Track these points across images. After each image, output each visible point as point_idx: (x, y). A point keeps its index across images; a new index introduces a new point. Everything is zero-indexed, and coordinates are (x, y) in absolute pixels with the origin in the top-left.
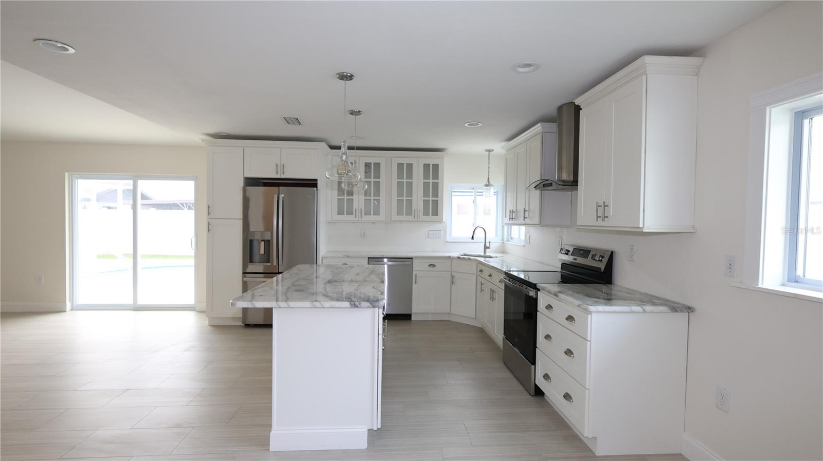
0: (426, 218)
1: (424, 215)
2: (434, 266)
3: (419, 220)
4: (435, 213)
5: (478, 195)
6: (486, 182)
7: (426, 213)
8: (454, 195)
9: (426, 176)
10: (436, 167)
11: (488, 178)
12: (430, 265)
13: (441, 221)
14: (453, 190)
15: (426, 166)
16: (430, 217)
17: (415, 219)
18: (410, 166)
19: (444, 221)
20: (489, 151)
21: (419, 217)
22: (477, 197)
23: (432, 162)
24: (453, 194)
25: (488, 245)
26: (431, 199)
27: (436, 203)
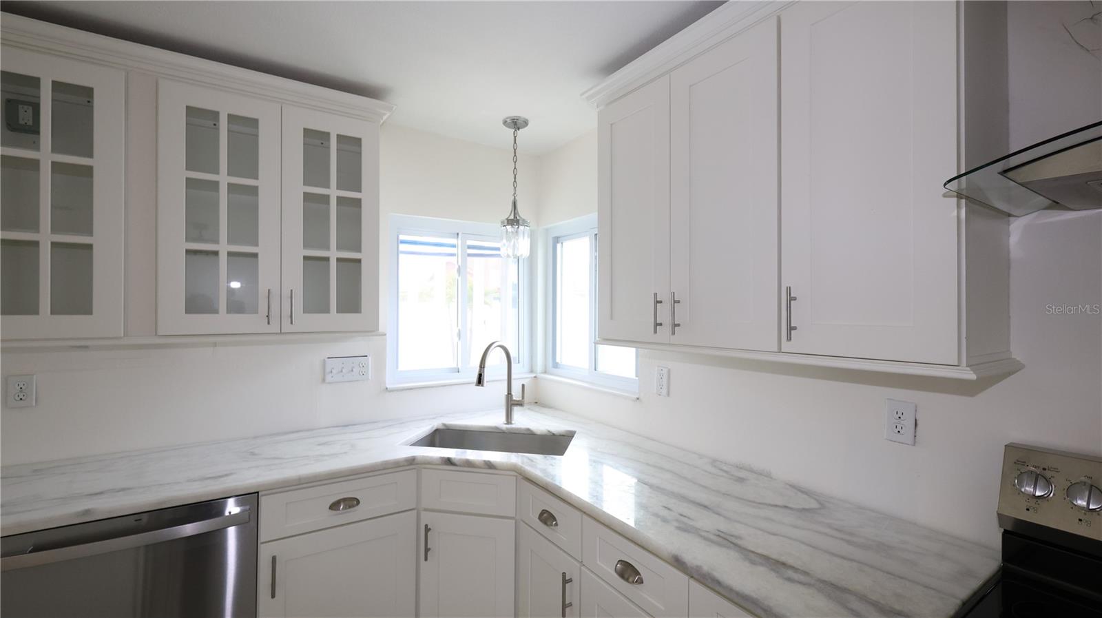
0: (318, 321)
1: (306, 310)
2: (352, 502)
3: (287, 327)
4: (351, 301)
5: (469, 255)
6: (507, 213)
7: (316, 304)
8: (403, 252)
9: (314, 169)
10: (352, 145)
11: (514, 204)
12: (334, 506)
13: (372, 330)
14: (402, 237)
15: (315, 140)
16: (334, 319)
17: (274, 328)
18: (245, 128)
19: (381, 329)
20: (516, 124)
21: (286, 321)
22: (469, 259)
23: (336, 126)
24: (402, 247)
25: (516, 395)
26: (334, 254)
27: (352, 269)
